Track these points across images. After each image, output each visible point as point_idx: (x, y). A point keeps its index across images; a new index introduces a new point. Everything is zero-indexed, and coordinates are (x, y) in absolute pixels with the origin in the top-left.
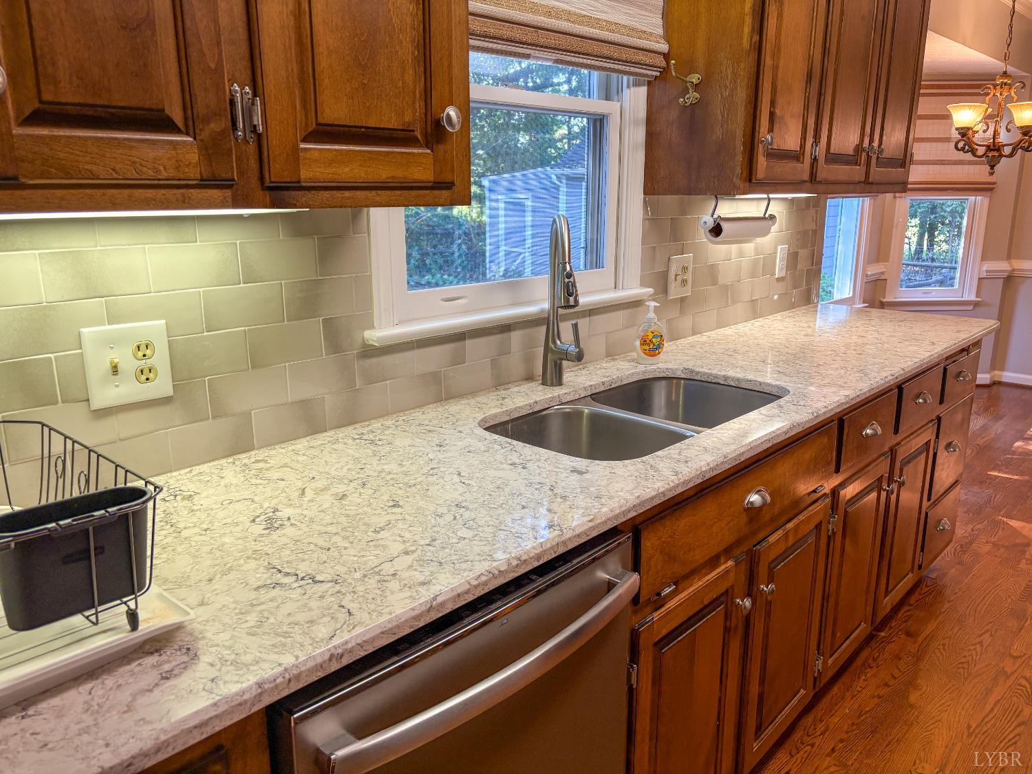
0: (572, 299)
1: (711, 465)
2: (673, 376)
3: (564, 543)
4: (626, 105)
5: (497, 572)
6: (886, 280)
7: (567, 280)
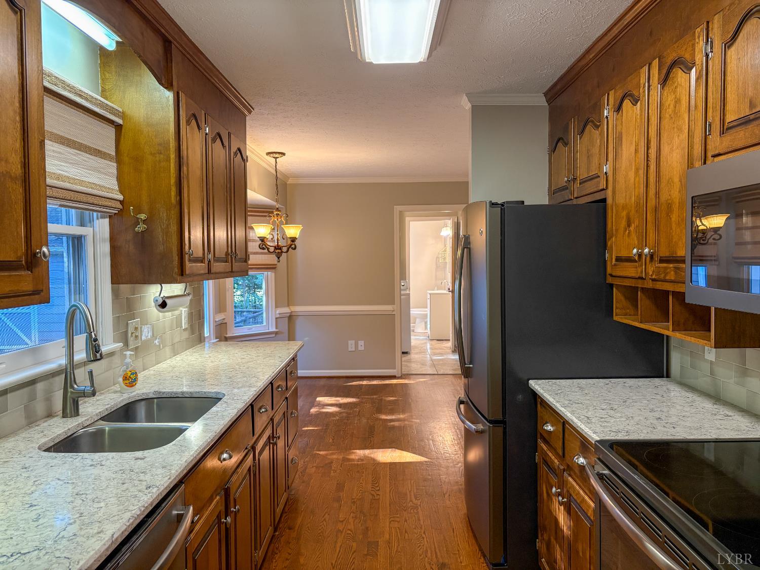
0: (98, 355)
1: (211, 438)
2: (147, 397)
3: (161, 493)
4: (97, 229)
5: (136, 516)
6: (226, 323)
7: (94, 343)
